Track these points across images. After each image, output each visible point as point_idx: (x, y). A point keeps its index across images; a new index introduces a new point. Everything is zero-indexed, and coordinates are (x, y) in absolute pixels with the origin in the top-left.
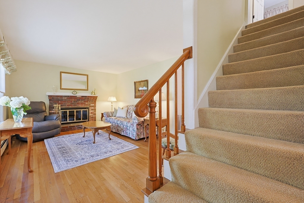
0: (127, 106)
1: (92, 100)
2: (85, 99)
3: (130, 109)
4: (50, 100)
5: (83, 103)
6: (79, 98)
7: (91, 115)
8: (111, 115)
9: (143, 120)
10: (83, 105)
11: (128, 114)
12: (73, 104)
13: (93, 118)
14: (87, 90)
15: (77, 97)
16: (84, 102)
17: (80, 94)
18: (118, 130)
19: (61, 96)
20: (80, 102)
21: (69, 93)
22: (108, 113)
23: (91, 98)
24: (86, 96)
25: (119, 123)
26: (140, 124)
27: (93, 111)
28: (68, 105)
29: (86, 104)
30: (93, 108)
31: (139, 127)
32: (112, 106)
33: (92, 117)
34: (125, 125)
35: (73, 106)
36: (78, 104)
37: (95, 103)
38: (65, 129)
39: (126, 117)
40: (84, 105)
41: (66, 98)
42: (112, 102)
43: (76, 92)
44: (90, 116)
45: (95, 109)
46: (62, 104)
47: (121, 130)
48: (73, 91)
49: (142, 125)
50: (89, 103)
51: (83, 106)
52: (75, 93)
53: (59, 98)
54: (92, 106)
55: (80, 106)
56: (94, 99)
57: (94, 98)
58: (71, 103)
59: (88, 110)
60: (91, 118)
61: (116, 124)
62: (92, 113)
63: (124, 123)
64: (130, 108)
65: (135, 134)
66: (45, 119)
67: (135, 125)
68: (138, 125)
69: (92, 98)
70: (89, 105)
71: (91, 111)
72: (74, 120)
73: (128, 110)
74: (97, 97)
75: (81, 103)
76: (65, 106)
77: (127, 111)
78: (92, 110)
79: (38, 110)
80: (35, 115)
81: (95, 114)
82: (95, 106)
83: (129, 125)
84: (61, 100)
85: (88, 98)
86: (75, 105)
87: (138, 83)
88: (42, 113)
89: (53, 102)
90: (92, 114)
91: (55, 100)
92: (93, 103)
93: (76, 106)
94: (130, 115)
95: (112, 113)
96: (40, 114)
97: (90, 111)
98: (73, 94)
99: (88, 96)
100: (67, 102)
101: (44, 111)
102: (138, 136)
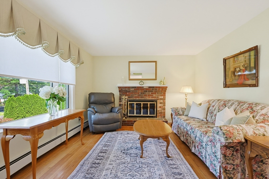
0: (209, 102)
1: (161, 91)
2: (152, 89)
3: (213, 106)
4: (120, 91)
5: (151, 95)
6: (146, 89)
7: (159, 109)
8: (181, 112)
9: (243, 140)
10: (150, 97)
11: (209, 114)
12: (140, 95)
13: (161, 113)
14: (156, 79)
15: (144, 87)
16: (151, 93)
17: (147, 84)
18: (187, 140)
19: (129, 88)
20: (147, 93)
21: (136, 84)
22: (177, 109)
23: (159, 89)
24: (154, 87)
25: (188, 129)
26: (232, 147)
27: (162, 105)
28: (135, 97)
29: (154, 96)
30: (162, 101)
31: (228, 152)
32: (186, 99)
33: (160, 111)
34: (198, 136)
35: (140, 98)
36: (145, 96)
37: (164, 95)
38: (129, 123)
39: (205, 120)
40: (152, 97)
41: (133, 89)
42: (186, 95)
43: (143, 82)
44: (159, 111)
45: (165, 103)
46: (130, 95)
47: (191, 142)
48: (140, 81)
49: (239, 148)
50: (157, 95)
51: (150, 99)
52: (143, 84)
53: (127, 89)
54: (161, 99)
55: (148, 98)
56: (162, 90)
57: (164, 90)
58: (138, 95)
59: (155, 103)
60: (160, 113)
61: (185, 129)
62: (160, 107)
63: (196, 133)
64: (213, 104)
65: (218, 165)
66: (111, 111)
67: (218, 145)
68: (227, 147)
69: (161, 89)
70: (158, 97)
71: (160, 105)
72: (141, 114)
73: (210, 108)
74: (167, 87)
75: (148, 95)
76: (133, 98)
77: (208, 109)
78: (161, 103)
79: (107, 102)
80: (104, 106)
81: (164, 109)
82: (164, 99)
83: (205, 139)
84: (129, 92)
85: (156, 89)
86: (142, 97)
87: (232, 59)
88: (110, 104)
89: (122, 94)
90: (161, 109)
91: (124, 91)
92: (162, 96)
93: (143, 99)
94: (212, 116)
95: (183, 110)
96: (108, 105)
97: (158, 105)
98: (140, 85)
99: (156, 87)
100: (135, 94)
101: (113, 103)
102: (227, 173)
